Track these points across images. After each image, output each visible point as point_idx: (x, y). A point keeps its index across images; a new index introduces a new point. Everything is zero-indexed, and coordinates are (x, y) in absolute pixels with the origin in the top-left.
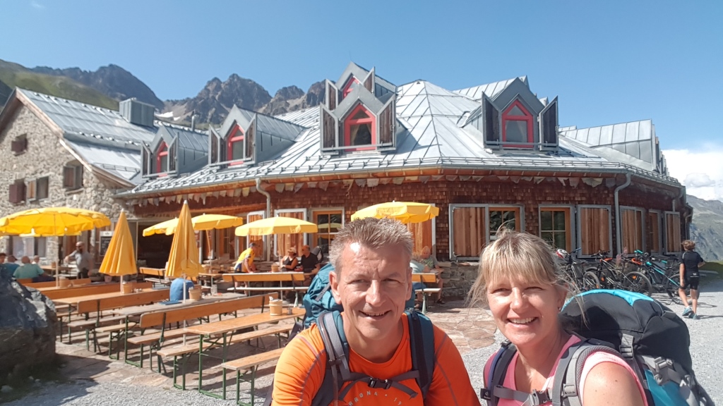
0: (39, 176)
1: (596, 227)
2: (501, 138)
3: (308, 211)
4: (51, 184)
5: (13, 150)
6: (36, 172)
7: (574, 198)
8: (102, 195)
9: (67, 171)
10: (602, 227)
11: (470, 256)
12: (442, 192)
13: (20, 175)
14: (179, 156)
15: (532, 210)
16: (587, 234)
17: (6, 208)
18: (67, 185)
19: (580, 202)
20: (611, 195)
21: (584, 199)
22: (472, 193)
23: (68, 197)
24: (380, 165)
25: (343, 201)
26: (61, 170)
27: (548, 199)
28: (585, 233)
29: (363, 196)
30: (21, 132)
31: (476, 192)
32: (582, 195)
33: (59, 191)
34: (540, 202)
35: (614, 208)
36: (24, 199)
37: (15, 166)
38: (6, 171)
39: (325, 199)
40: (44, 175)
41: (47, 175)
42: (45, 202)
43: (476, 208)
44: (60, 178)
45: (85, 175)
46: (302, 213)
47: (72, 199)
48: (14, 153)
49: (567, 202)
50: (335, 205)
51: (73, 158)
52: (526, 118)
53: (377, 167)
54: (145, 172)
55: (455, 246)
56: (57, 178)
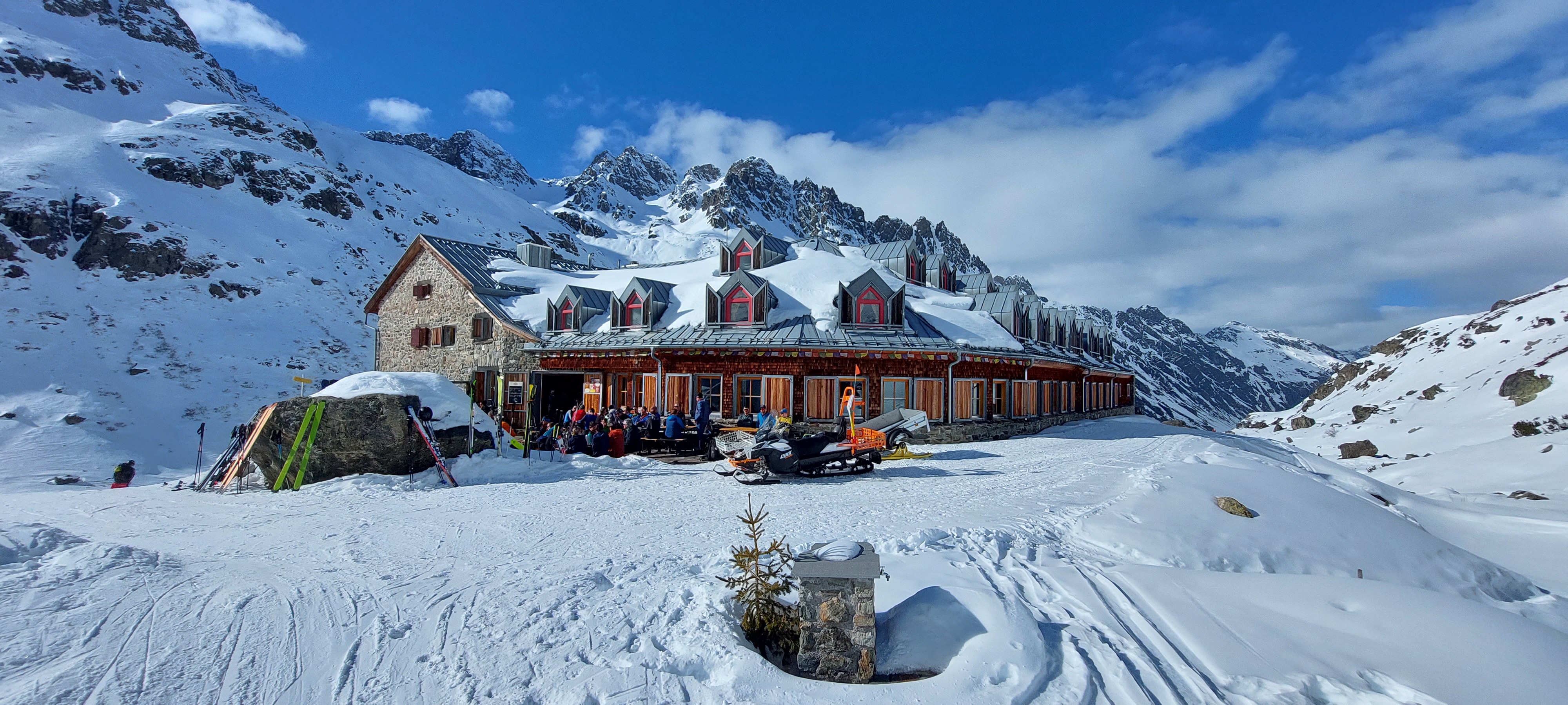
0: (444, 323)
1: (930, 397)
2: (854, 320)
3: (693, 376)
4: (458, 332)
5: (414, 295)
6: (441, 320)
7: (912, 372)
8: (511, 347)
9: (476, 322)
10: (935, 397)
11: (820, 418)
12: (799, 366)
13: (423, 321)
14: (583, 316)
15: (875, 382)
16: (921, 401)
17: (406, 351)
18: (475, 335)
19: (918, 376)
20: (945, 370)
21: (921, 372)
22: (825, 367)
23: (477, 347)
24: (751, 342)
25: (722, 369)
26: (470, 320)
27: (890, 372)
28: (919, 401)
29: (738, 365)
30: (424, 278)
31: (828, 367)
32: (919, 369)
33: (466, 340)
34: (883, 375)
35: (947, 380)
36: (427, 343)
37: (416, 311)
38: (406, 315)
39: (708, 366)
40: (450, 323)
41: (454, 323)
42: (452, 349)
43: (827, 380)
44: (469, 329)
45: (494, 328)
46: (688, 377)
47: (480, 349)
48: (415, 297)
49: (906, 376)
50: (715, 372)
51: (482, 311)
52: (879, 302)
53: (749, 343)
54: (550, 327)
55: (808, 411)
56: (464, 329)
